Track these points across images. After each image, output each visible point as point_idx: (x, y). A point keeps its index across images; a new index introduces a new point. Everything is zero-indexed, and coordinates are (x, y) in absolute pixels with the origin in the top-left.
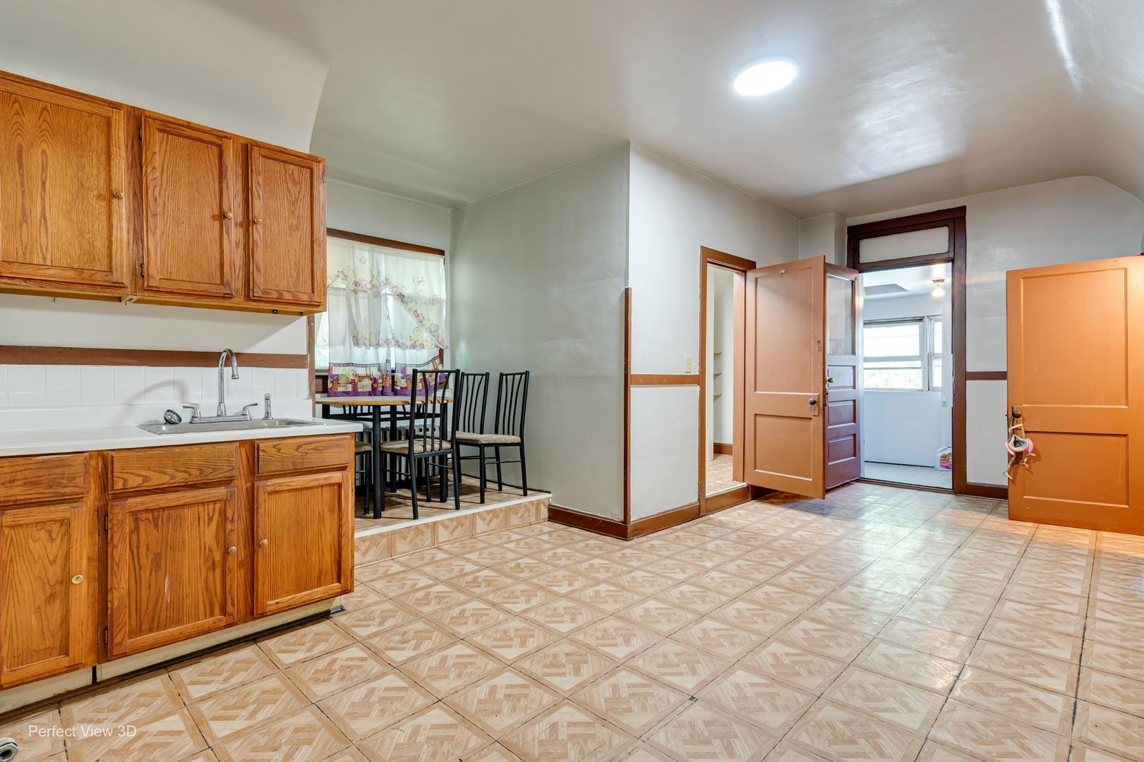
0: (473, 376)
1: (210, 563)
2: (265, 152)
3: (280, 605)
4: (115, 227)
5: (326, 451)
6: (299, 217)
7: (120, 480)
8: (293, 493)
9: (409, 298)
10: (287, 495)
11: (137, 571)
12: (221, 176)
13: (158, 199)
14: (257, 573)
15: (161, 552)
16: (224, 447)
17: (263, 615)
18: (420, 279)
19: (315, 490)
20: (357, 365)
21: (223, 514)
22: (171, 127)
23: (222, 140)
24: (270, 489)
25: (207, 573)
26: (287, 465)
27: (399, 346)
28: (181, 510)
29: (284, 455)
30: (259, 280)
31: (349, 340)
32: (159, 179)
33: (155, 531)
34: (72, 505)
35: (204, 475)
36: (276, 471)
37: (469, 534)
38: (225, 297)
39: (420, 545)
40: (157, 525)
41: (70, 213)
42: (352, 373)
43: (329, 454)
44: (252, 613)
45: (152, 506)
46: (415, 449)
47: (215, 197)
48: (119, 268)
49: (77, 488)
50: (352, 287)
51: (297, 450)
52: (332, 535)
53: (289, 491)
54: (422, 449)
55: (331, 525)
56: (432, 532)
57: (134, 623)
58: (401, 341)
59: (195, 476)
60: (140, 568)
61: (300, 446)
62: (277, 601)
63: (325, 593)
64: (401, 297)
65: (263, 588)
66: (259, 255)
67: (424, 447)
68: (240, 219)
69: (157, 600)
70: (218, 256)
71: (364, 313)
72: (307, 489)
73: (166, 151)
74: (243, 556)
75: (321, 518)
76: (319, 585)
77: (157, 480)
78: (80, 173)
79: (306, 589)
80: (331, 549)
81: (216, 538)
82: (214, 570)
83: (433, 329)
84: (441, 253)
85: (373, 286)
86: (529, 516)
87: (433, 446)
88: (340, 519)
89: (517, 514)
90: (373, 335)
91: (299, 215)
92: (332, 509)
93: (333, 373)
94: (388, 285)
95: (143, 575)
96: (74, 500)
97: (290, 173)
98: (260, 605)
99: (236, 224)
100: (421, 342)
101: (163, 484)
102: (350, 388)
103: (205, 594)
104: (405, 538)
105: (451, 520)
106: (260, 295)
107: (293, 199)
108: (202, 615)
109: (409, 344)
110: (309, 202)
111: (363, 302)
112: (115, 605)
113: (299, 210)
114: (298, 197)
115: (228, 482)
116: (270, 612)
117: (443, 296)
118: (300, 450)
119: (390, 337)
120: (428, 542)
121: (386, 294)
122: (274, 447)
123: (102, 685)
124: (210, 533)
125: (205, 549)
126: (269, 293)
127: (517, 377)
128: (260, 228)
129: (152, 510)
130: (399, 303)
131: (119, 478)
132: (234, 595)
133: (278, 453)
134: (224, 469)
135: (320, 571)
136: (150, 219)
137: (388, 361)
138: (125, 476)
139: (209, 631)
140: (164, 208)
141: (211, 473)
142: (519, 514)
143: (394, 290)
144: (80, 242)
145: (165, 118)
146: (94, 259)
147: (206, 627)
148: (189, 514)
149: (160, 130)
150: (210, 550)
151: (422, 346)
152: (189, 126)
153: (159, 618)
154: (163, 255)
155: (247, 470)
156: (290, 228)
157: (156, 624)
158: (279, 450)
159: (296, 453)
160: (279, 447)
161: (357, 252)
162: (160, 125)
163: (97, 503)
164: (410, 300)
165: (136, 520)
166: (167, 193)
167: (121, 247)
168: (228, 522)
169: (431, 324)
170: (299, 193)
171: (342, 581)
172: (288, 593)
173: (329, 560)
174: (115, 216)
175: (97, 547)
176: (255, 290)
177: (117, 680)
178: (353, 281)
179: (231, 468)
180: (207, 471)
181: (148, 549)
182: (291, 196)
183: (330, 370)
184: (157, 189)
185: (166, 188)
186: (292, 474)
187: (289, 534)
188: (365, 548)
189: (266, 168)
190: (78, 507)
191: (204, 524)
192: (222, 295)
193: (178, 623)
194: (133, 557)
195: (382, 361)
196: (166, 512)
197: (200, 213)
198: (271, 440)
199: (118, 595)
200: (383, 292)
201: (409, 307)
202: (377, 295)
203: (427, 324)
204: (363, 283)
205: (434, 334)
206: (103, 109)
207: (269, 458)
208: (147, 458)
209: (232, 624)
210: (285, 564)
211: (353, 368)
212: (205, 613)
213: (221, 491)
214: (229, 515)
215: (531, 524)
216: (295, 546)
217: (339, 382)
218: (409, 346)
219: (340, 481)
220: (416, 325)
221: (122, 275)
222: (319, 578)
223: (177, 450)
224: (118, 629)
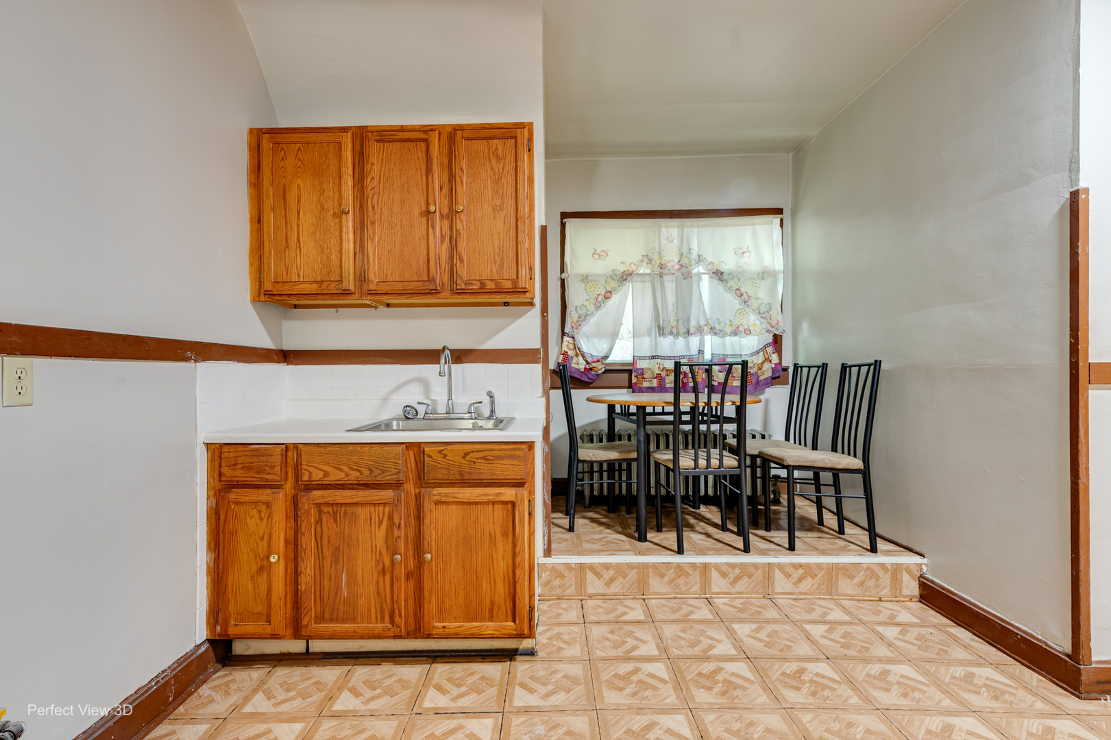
0: (807, 368)
1: (380, 568)
2: (466, 134)
3: (447, 631)
4: (344, 239)
5: (497, 462)
6: (503, 195)
7: (306, 472)
8: (460, 507)
9: (729, 274)
10: (454, 507)
11: (321, 560)
12: (429, 170)
13: (376, 206)
14: (423, 588)
15: (339, 547)
16: (391, 448)
17: (429, 636)
18: (745, 249)
19: (486, 506)
20: (664, 358)
21: (391, 518)
22: (386, 136)
23: (428, 134)
24: (436, 498)
25: (378, 576)
26: (454, 474)
27: (715, 334)
28: (355, 508)
29: (451, 462)
30: (463, 272)
31: (654, 331)
32: (377, 188)
33: (334, 525)
34: (273, 490)
35: (373, 475)
36: (442, 480)
37: (761, 590)
38: (434, 292)
39: (683, 589)
40: (336, 519)
41: (315, 234)
42: (658, 366)
43: (501, 466)
44: (418, 631)
45: (330, 500)
46: (681, 464)
47: (423, 193)
48: (347, 276)
49: (275, 476)
50: (657, 270)
51: (464, 457)
52: (506, 563)
53: (457, 503)
54: (692, 464)
55: (505, 551)
56: (701, 576)
57: (318, 610)
58: (718, 327)
59: (365, 477)
60: (323, 558)
61: (466, 454)
62: (444, 624)
63: (496, 630)
64: (719, 275)
65: (431, 607)
66: (462, 245)
67: (696, 461)
68: (445, 211)
69: (337, 593)
70: (425, 253)
71: (671, 299)
72: (476, 503)
73: (382, 159)
74: (412, 567)
75: (493, 540)
76: (491, 619)
77: (335, 476)
78: (322, 198)
79: (476, 620)
80: (504, 580)
81: (386, 543)
82: (384, 574)
83: (763, 309)
84: (779, 211)
85: (682, 266)
86: (877, 586)
87: (708, 460)
88: (514, 546)
89: (852, 577)
90: (680, 322)
91: (503, 194)
92: (505, 532)
93: (638, 367)
94: (702, 263)
95: (325, 566)
96: (275, 487)
97: (494, 148)
98: (426, 625)
99: (442, 216)
100: (746, 327)
101: (339, 480)
102: (655, 383)
103: (376, 597)
104: (662, 576)
105: (732, 566)
106: (463, 287)
107: (497, 176)
108: (373, 620)
109: (728, 330)
110: (514, 177)
111: (670, 286)
112: (303, 589)
113: (503, 187)
114: (502, 174)
115: (397, 485)
116: (437, 634)
117: (779, 265)
118: (467, 458)
119: (702, 322)
120: (696, 588)
121: (699, 274)
122: (440, 452)
123: (312, 657)
124: (381, 533)
125: (376, 551)
126: (471, 284)
127: (864, 370)
128: (464, 217)
129: (332, 505)
130: (716, 282)
131: (306, 470)
132: (401, 605)
133: (443, 460)
134: (390, 471)
135: (492, 603)
136: (369, 227)
137: (701, 352)
138: (311, 469)
139: (379, 637)
140: (381, 214)
141: (380, 474)
142: (856, 580)
143: (709, 267)
144: (321, 258)
145: (383, 128)
146: (331, 271)
147: (375, 632)
148: (362, 512)
149: (377, 141)
150: (381, 553)
151: (748, 332)
152: (402, 129)
153: (338, 611)
154: (380, 259)
155: (416, 474)
156: (494, 210)
157: (335, 616)
158: (445, 456)
159: (463, 461)
160: (444, 452)
161: (664, 230)
162: (377, 136)
163: (293, 491)
164: (731, 276)
165: (320, 512)
166: (384, 199)
167: (349, 257)
168: (395, 527)
169: (761, 304)
170: (503, 168)
171: (517, 622)
172: (456, 619)
173: (502, 593)
174: (344, 230)
175: (293, 531)
176: (458, 282)
177: (320, 657)
178: (658, 264)
179: (397, 471)
180: (377, 472)
181: (329, 542)
182: (495, 175)
183: (634, 364)
184: (375, 198)
185: (383, 195)
186: (461, 485)
187: (457, 552)
188: (609, 577)
189: (470, 150)
190: (277, 493)
191: (375, 526)
192: (428, 291)
193: (354, 620)
194: (317, 546)
195: (694, 352)
196: (343, 508)
197: (410, 212)
198: (435, 445)
199: (305, 579)
200: (695, 271)
201: (729, 285)
202: (688, 276)
203: (755, 304)
204: (670, 264)
205: (765, 315)
206: (336, 136)
207: (435, 464)
208: (326, 454)
209: (399, 636)
210: (453, 585)
211: (659, 361)
212: (377, 617)
213: (388, 494)
214: (396, 521)
215: (880, 600)
216: (464, 567)
217: (645, 376)
218: (729, 333)
219: (513, 499)
220: (738, 307)
221: (349, 282)
222: (491, 610)
223: (351, 448)
224: (305, 612)
